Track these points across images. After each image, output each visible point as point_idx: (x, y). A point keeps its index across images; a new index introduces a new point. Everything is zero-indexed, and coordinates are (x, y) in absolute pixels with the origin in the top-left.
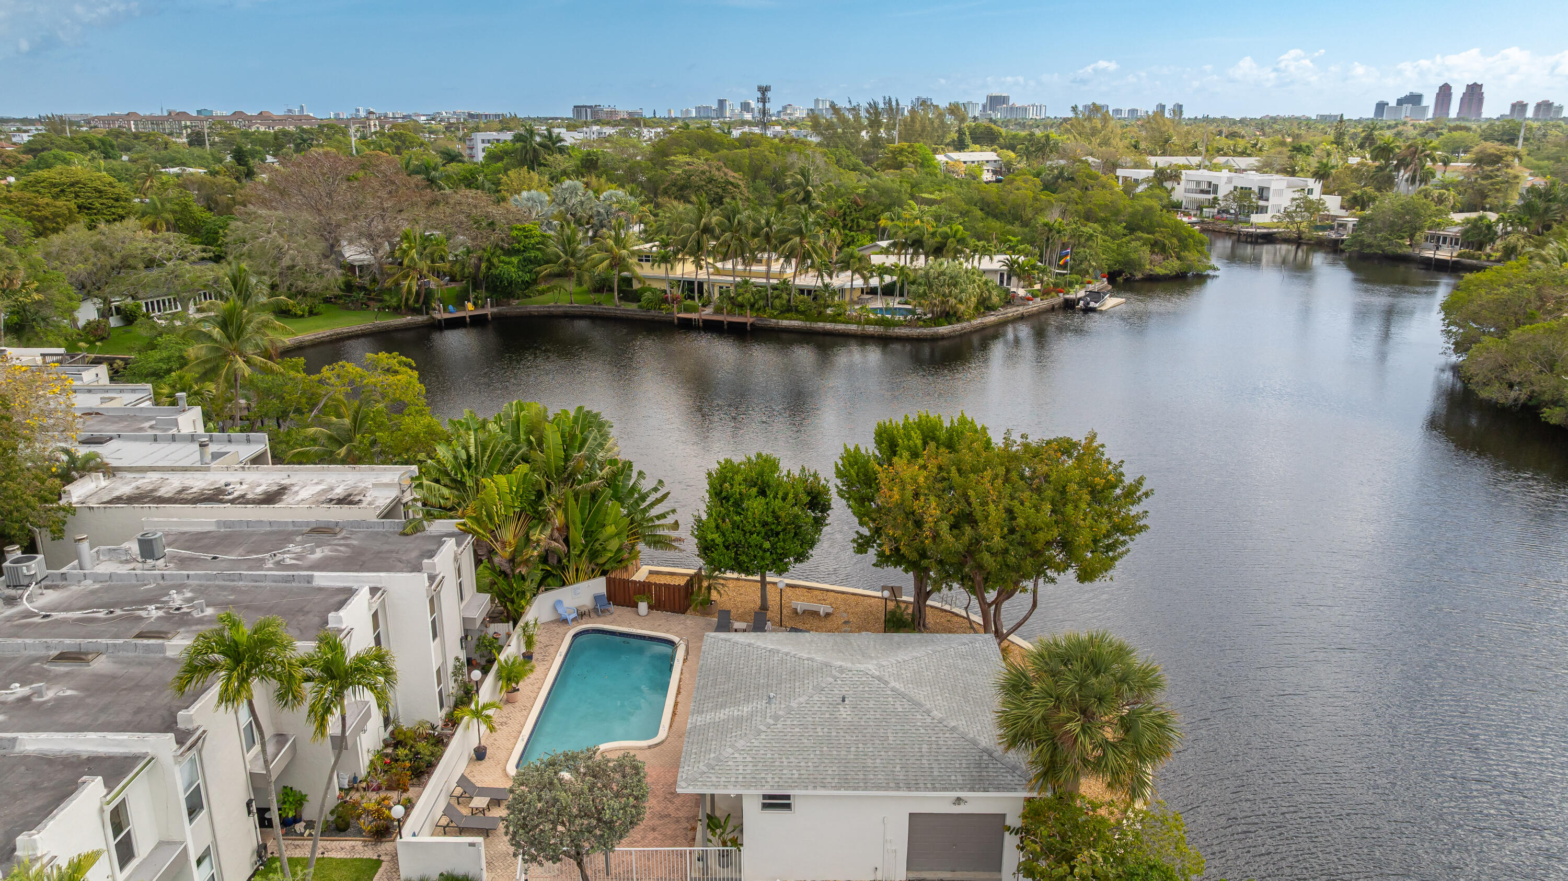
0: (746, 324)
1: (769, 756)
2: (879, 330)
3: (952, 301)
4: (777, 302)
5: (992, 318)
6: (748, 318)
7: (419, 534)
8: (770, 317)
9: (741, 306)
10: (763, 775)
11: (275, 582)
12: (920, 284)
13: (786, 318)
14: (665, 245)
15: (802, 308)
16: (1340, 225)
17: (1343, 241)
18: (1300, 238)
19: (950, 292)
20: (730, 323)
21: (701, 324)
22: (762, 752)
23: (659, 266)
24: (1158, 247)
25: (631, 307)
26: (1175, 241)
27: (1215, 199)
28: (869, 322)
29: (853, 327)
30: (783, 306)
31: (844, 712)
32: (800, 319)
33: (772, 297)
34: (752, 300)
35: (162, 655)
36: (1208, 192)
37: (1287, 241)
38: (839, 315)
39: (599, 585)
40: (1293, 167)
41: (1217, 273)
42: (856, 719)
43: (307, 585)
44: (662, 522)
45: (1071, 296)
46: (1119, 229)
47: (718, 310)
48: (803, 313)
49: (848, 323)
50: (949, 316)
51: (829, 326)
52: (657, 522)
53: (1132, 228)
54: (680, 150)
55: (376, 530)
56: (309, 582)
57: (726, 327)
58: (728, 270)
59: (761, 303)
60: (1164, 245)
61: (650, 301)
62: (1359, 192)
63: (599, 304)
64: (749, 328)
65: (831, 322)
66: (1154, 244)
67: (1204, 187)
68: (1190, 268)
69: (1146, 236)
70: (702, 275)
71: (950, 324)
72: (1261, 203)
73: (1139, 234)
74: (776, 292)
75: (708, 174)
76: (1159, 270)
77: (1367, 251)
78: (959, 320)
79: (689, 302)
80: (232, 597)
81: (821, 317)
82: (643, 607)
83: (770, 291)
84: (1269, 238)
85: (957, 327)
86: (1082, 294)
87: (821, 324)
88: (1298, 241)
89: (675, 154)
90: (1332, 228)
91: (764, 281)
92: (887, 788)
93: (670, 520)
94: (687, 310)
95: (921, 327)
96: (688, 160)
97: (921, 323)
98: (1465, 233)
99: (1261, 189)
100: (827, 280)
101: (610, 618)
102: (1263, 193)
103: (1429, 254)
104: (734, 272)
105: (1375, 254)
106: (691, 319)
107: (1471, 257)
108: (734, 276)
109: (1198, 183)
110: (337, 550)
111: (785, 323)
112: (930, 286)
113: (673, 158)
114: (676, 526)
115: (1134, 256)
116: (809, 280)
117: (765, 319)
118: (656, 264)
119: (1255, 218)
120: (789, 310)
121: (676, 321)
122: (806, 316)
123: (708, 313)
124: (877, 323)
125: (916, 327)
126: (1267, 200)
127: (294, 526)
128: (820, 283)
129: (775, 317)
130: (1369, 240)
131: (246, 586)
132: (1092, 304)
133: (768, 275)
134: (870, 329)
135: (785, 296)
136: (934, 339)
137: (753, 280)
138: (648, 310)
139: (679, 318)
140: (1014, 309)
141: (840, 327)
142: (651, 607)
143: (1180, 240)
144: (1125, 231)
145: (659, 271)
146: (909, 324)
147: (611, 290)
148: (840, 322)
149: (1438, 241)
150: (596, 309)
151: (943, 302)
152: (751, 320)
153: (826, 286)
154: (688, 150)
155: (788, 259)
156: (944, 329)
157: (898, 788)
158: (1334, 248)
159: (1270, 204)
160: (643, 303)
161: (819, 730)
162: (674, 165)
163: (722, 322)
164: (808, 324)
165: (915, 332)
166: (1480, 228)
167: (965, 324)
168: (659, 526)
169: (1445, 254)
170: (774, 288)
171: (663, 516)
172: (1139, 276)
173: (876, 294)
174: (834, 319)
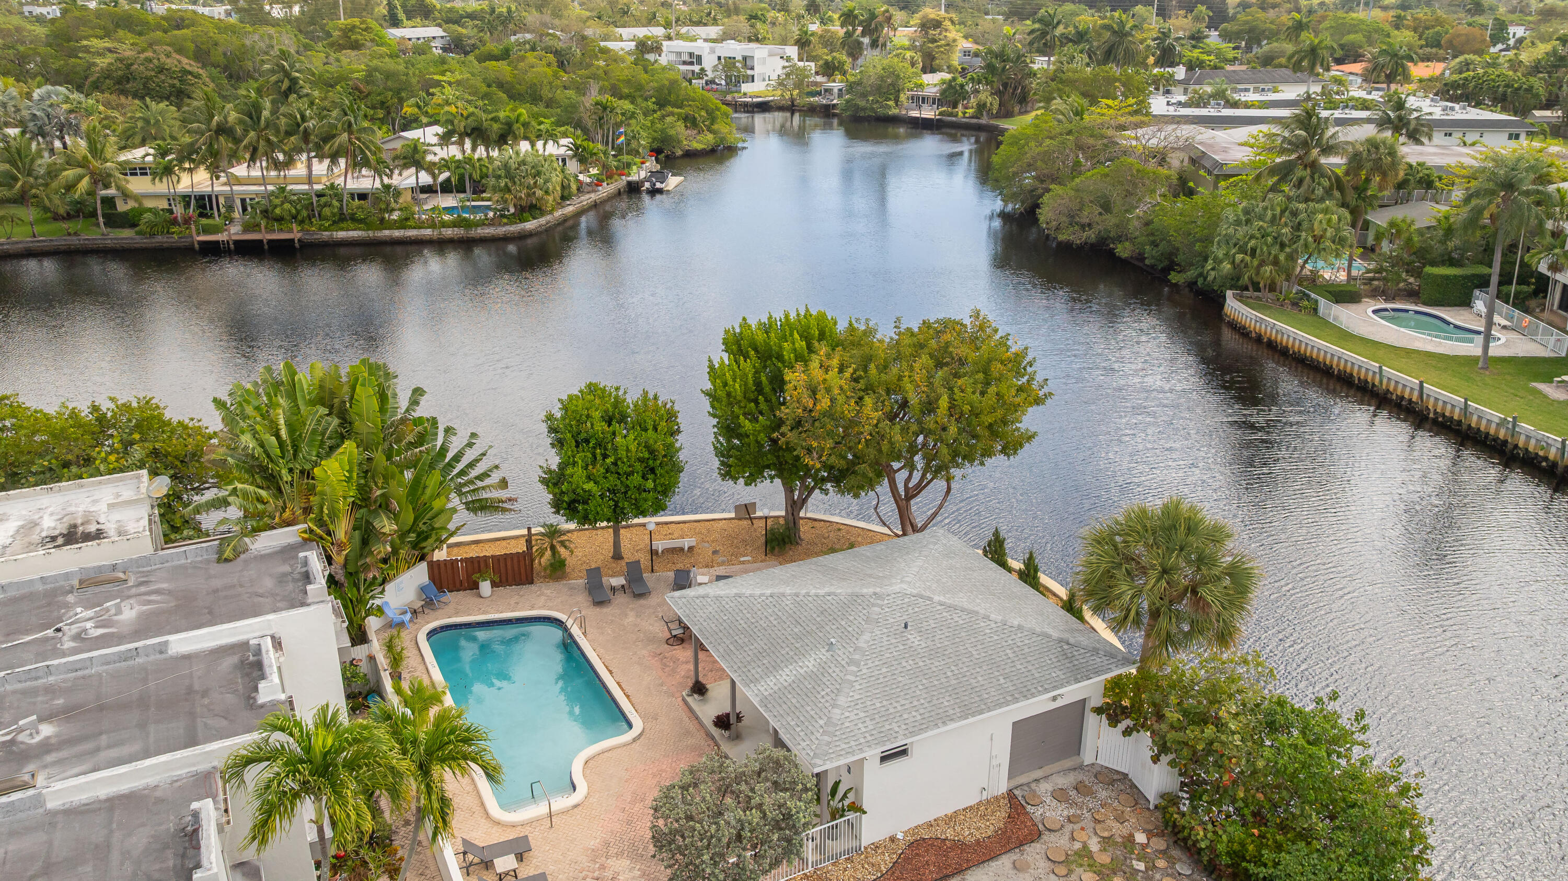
0: (293, 240)
1: (878, 705)
2: (458, 232)
3: (539, 193)
4: (327, 211)
5: (571, 208)
6: (295, 233)
7: (242, 556)
8: (320, 229)
9: (280, 219)
10: (888, 727)
11: (108, 663)
12: (499, 177)
13: (342, 229)
14: (163, 153)
15: (360, 215)
16: (826, 90)
17: (834, 105)
18: (793, 105)
19: (535, 183)
20: (270, 242)
21: (232, 246)
22: (869, 703)
23: (161, 180)
24: (691, 121)
25: (126, 234)
26: (703, 113)
27: (702, 70)
28: (444, 225)
29: (428, 232)
30: (334, 215)
31: (913, 638)
32: (360, 229)
33: (319, 206)
34: (294, 211)
35: (41, 811)
36: (692, 63)
37: (781, 108)
38: (407, 219)
39: (419, 575)
40: (756, 35)
41: (745, 145)
42: (929, 643)
43: (159, 656)
44: (488, 482)
45: (634, 178)
46: (650, 104)
47: (247, 228)
48: (361, 221)
49: (420, 228)
50: (532, 209)
51: (397, 233)
52: (480, 484)
53: (661, 104)
54: (91, 32)
55: (176, 563)
56: (161, 652)
57: (266, 247)
58: (256, 178)
59: (305, 213)
60: (695, 118)
61: (153, 226)
62: (829, 58)
63: (76, 234)
64: (297, 245)
65: (398, 228)
66: (686, 118)
67: (686, 58)
68: (723, 139)
69: (676, 110)
70: (220, 187)
71: (534, 218)
72: (749, 72)
73: (669, 109)
74: (323, 200)
75: (155, 61)
76: (697, 145)
77: (862, 114)
78: (542, 213)
79: (204, 221)
80: (61, 701)
81: (383, 224)
82: (485, 587)
83: (315, 199)
84: (764, 107)
85: (542, 220)
86: (643, 174)
87: (387, 233)
88: (791, 108)
89: (87, 38)
90: (819, 94)
91: (306, 187)
92: (1007, 703)
93: (495, 478)
94: (206, 230)
95: (506, 224)
96: (107, 45)
97: (505, 220)
98: (943, 92)
99: (745, 58)
100: (386, 180)
101: (450, 609)
102: (747, 61)
103: (915, 114)
104: (263, 181)
105: (869, 116)
106: (218, 242)
107: (951, 115)
108: (265, 185)
109: (679, 54)
110: (149, 602)
111: (341, 235)
112: (512, 179)
113: (85, 43)
114: (504, 483)
115: (672, 132)
116: (366, 181)
117: (314, 233)
118: (157, 180)
119: (745, 87)
120: (341, 219)
121: (197, 246)
122: (366, 224)
123: (234, 232)
124: (454, 224)
125: (500, 225)
126: (752, 68)
127: (44, 584)
128: (378, 184)
129: (326, 230)
130: (862, 103)
131: (64, 681)
132: (658, 185)
133: (310, 180)
134: (449, 232)
135: (336, 203)
136: (522, 237)
137: (289, 187)
138: (152, 235)
139: (200, 243)
140: (587, 196)
141: (412, 233)
142: (494, 585)
143: (707, 112)
144: (656, 107)
145: (162, 187)
146: (492, 223)
147: (94, 214)
148: (411, 227)
149: (920, 101)
150: (74, 241)
151: (528, 195)
152: (299, 235)
153: (387, 187)
154: (101, 33)
155: (334, 158)
156: (531, 225)
157: (1016, 700)
158: (826, 113)
159: (756, 72)
160: (142, 227)
161: (904, 664)
162: (88, 52)
163: (261, 241)
164: (371, 234)
165: (500, 231)
166: (954, 88)
167: (549, 217)
168: (483, 488)
169: (928, 113)
170: (320, 195)
171: (485, 475)
172: (679, 153)
173: (436, 192)
174: (402, 224)
